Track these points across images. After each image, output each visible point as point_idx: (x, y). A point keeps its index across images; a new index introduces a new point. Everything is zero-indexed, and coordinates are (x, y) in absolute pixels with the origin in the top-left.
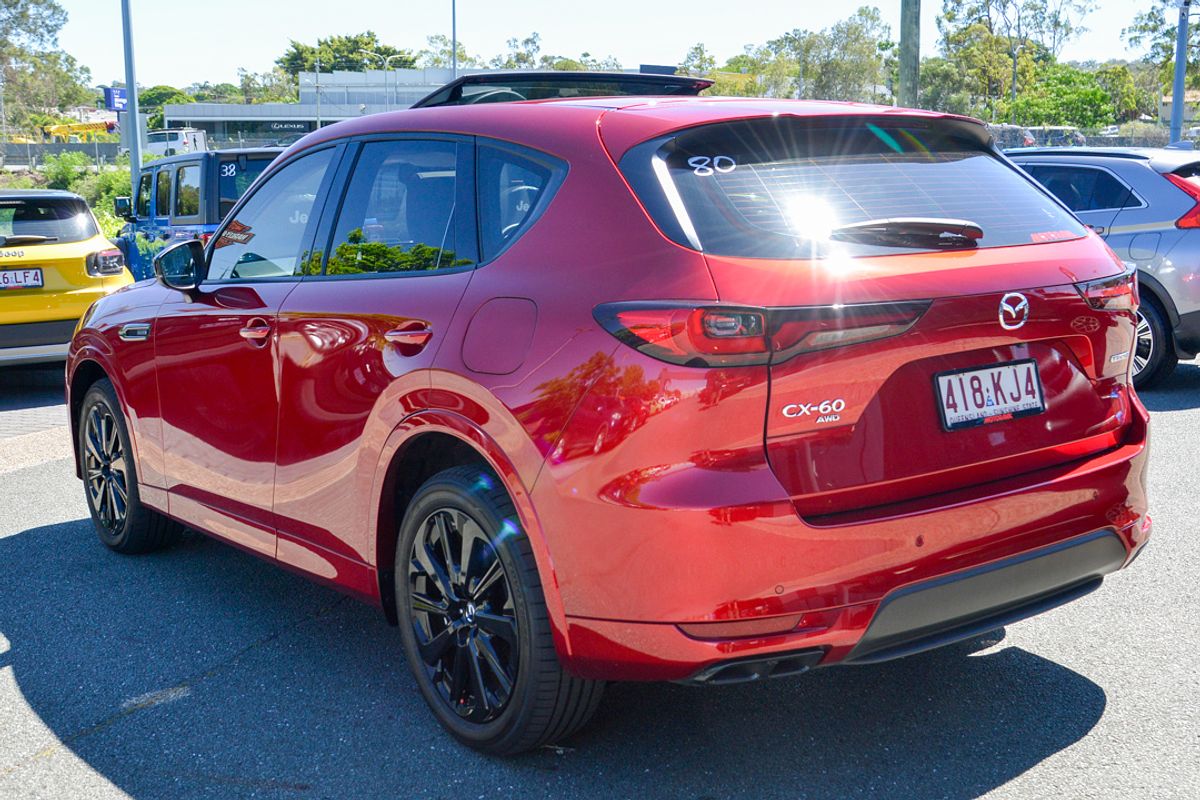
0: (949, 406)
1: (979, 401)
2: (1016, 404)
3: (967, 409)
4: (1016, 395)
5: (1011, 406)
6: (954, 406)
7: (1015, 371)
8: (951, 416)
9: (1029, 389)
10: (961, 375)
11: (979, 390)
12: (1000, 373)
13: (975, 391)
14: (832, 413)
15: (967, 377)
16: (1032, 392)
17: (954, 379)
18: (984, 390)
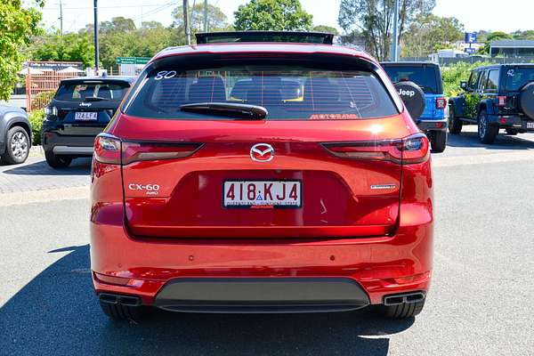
0: (228, 196)
1: (252, 196)
2: (279, 201)
3: (241, 199)
4: (281, 196)
5: (275, 201)
6: (233, 197)
7: (284, 185)
8: (228, 201)
9: (293, 194)
10: (243, 182)
11: (254, 191)
12: (271, 185)
13: (250, 191)
14: (153, 190)
15: (246, 184)
16: (295, 197)
17: (237, 184)
18: (257, 192)
